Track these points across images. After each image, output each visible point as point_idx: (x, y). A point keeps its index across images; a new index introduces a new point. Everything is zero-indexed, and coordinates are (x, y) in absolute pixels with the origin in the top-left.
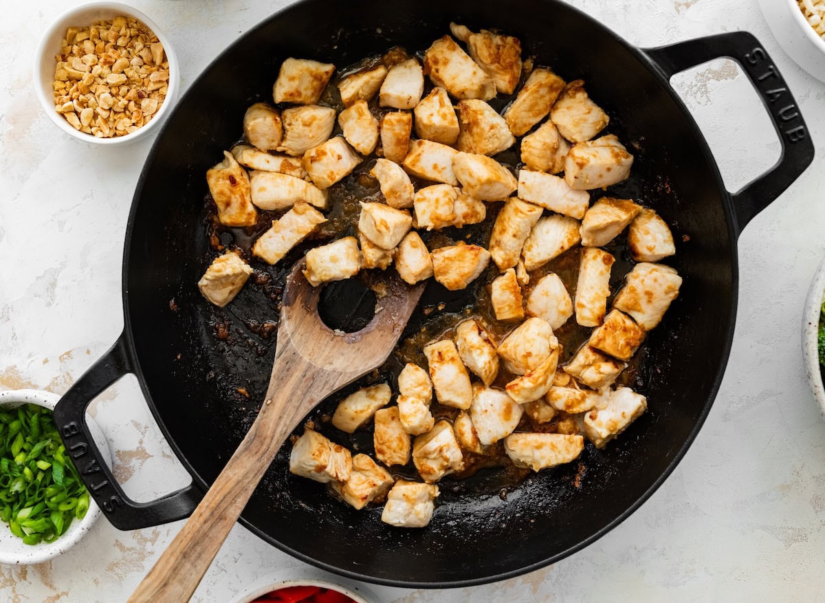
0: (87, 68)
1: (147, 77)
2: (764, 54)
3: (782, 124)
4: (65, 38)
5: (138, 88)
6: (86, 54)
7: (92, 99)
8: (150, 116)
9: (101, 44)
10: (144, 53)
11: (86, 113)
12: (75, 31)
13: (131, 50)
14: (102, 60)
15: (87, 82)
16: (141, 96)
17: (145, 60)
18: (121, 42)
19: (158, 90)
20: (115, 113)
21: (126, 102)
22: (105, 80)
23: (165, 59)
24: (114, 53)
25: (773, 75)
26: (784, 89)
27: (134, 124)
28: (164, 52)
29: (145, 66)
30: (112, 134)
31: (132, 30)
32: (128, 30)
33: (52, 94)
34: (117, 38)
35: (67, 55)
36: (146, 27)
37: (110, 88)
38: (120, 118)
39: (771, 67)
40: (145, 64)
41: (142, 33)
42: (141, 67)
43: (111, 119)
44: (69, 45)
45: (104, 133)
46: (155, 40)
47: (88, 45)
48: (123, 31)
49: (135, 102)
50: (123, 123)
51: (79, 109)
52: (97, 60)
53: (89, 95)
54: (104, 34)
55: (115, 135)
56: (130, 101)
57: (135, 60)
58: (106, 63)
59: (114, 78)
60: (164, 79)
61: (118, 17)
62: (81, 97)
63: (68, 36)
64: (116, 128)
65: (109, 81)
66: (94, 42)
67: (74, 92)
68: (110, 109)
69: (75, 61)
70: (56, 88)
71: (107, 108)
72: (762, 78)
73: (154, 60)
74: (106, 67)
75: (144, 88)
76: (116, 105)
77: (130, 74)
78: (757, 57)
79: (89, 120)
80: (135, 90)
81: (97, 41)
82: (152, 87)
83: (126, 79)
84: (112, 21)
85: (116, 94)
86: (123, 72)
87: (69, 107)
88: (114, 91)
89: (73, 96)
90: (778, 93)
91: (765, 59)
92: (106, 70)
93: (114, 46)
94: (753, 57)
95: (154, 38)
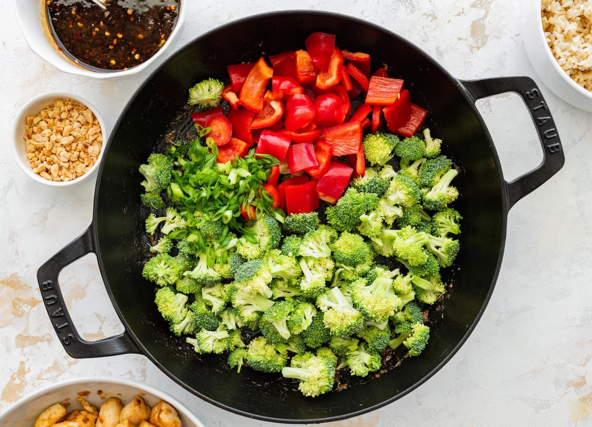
0: (46, 139)
1: (86, 133)
2: (539, 93)
3: (545, 140)
4: (27, 124)
5: (83, 142)
6: (43, 130)
7: (56, 158)
8: (95, 158)
9: (51, 121)
10: (81, 118)
11: (54, 168)
12: (32, 118)
13: (71, 119)
14: (54, 131)
15: (49, 147)
16: (86, 147)
17: (82, 123)
18: (64, 116)
19: (96, 139)
20: (73, 162)
21: (78, 153)
22: (60, 143)
23: (94, 118)
24: (60, 124)
25: (543, 108)
26: (549, 118)
27: (87, 166)
28: (93, 114)
29: (83, 127)
30: (75, 177)
31: (68, 106)
32: (66, 107)
33: (28, 162)
34: (60, 114)
35: (30, 135)
36: (77, 101)
37: (65, 147)
38: (77, 165)
39: (543, 102)
40: (83, 125)
41: (76, 105)
42: (80, 128)
43: (71, 167)
44: (30, 128)
45: (69, 178)
46: (85, 108)
47: (43, 124)
48: (63, 109)
49: (83, 151)
50: (80, 167)
51: (49, 167)
52: (51, 131)
53: (52, 156)
54: (51, 114)
55: (77, 177)
56: (80, 152)
57: (76, 125)
58: (57, 132)
59: (65, 140)
60: (98, 131)
61: (56, 100)
62: (48, 159)
63: (28, 122)
64: (76, 172)
65: (63, 143)
66: (46, 121)
67: (42, 156)
68: (69, 161)
69: (37, 137)
70: (30, 158)
71: (67, 160)
72: (535, 108)
73: (88, 121)
74: (58, 134)
75: (87, 141)
76: (72, 157)
77: (75, 134)
78: (534, 94)
79: (57, 172)
80: (81, 144)
81: (47, 120)
82: (91, 139)
83: (73, 138)
84: (53, 104)
85: (70, 150)
86: (71, 135)
87: (42, 167)
88: (68, 149)
89: (42, 159)
90: (545, 119)
91: (538, 97)
92: (59, 137)
93: (59, 120)
94: (532, 95)
95: (83, 107)
